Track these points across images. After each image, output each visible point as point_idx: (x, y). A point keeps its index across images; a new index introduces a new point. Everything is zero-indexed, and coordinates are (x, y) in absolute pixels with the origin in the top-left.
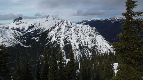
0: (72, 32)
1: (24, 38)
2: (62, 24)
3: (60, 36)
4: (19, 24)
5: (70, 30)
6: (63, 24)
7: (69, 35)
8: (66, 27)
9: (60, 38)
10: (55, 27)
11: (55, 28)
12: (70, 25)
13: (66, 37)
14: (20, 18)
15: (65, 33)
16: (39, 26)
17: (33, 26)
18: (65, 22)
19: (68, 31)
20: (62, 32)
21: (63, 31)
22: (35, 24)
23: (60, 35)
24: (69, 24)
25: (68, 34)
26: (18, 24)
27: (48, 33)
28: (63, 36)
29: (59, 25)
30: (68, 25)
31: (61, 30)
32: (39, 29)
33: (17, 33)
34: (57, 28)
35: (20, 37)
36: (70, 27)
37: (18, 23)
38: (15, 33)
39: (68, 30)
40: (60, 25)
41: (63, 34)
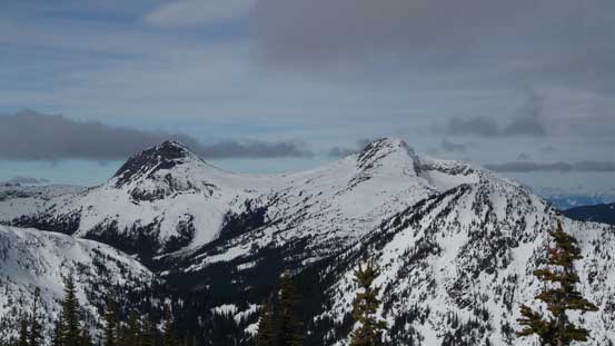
0: (514, 279)
1: (155, 302)
2: (447, 211)
3: (423, 305)
4: (160, 194)
5: (505, 264)
6: (452, 216)
7: (490, 306)
8: (476, 236)
9: (416, 324)
10: (390, 237)
11: (389, 246)
12: (505, 222)
13: (466, 316)
14: (170, 153)
15: (458, 286)
16: (301, 216)
17: (253, 219)
18: (470, 199)
19: (483, 274)
20: (438, 277)
21: (445, 266)
22: (275, 200)
23: (423, 298)
24: (501, 214)
25: (485, 299)
26: (149, 198)
27: (332, 279)
28: (440, 304)
29: (418, 217)
30: (490, 227)
31: (430, 259)
32: (300, 245)
33: (110, 265)
34: (405, 240)
35: (134, 296)
36: (501, 243)
37: (149, 186)
38: (102, 269)
39: (486, 265)
40: (425, 222)
41: (441, 291)
